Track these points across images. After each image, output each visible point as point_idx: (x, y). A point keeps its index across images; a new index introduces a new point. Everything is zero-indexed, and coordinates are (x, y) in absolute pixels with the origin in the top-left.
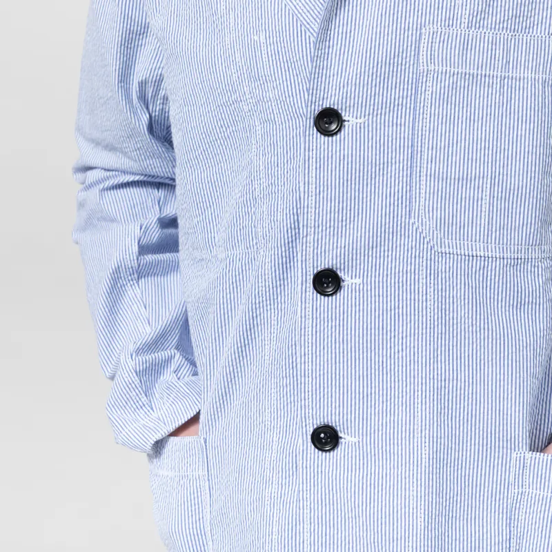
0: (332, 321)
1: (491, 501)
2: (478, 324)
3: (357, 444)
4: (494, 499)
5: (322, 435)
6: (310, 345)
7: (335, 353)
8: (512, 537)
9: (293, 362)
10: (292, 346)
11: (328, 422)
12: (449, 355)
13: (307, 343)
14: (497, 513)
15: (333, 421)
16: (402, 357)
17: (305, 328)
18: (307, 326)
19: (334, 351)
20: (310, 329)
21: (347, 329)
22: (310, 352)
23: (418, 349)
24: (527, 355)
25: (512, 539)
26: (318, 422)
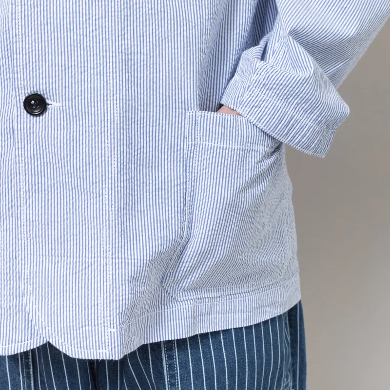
0: (37, 7)
1: (171, 152)
2: (156, 7)
3: (61, 108)
4: (172, 150)
5: (33, 102)
6: (20, 27)
7: (41, 33)
8: (188, 180)
9: (7, 45)
10: (6, 31)
11: (37, 91)
12: (134, 34)
13: (17, 26)
14: (175, 162)
15: (42, 90)
16: (96, 36)
17: (15, 13)
18: (17, 12)
19: (40, 32)
20: (20, 14)
21: (50, 13)
22: (20, 33)
23: (109, 29)
24: (195, 33)
25: (188, 182)
26: (29, 92)
